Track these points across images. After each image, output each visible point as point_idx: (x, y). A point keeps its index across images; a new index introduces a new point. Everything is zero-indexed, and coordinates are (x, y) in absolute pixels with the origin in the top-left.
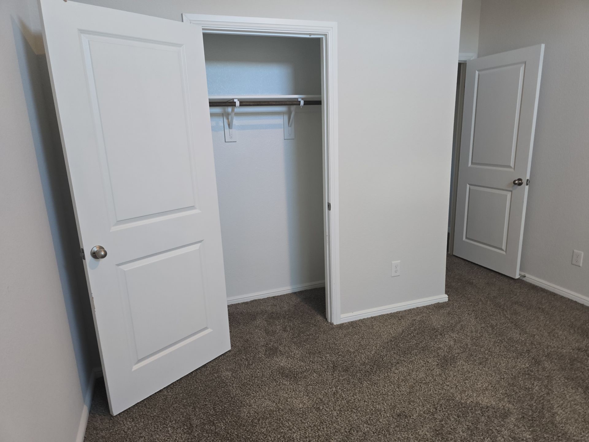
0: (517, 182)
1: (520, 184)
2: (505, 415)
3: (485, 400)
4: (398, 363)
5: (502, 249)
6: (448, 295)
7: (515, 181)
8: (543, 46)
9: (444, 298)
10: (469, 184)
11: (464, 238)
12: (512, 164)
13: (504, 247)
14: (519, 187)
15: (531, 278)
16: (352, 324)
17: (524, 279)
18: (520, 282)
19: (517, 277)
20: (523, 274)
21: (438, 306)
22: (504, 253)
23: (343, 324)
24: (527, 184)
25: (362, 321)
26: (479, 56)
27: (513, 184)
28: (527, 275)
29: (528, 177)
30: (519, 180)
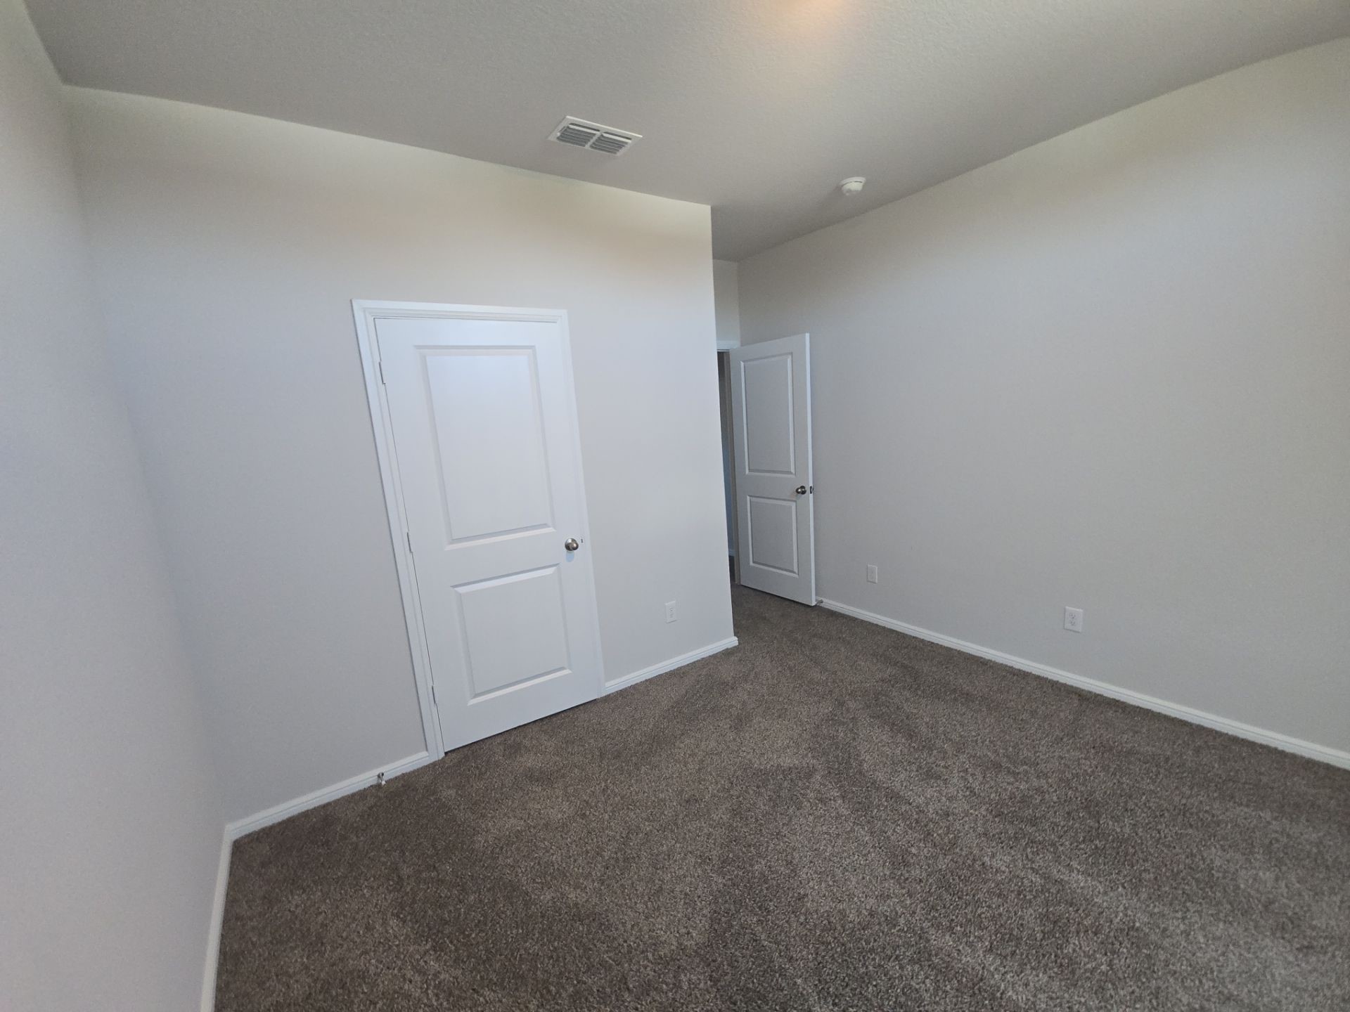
0: (799, 490)
1: (804, 493)
2: (810, 774)
3: (787, 761)
4: (683, 734)
5: (794, 573)
6: (738, 637)
7: (798, 489)
8: (807, 335)
9: (733, 641)
10: (750, 496)
11: (751, 563)
12: (793, 471)
13: (796, 570)
14: (803, 496)
15: (831, 604)
16: (622, 693)
17: (822, 605)
18: (818, 609)
19: (814, 603)
20: (820, 599)
21: (728, 653)
22: (796, 576)
23: (609, 695)
24: (811, 493)
25: (634, 687)
26: (742, 345)
27: (796, 493)
28: (824, 600)
29: (811, 484)
30: (802, 487)
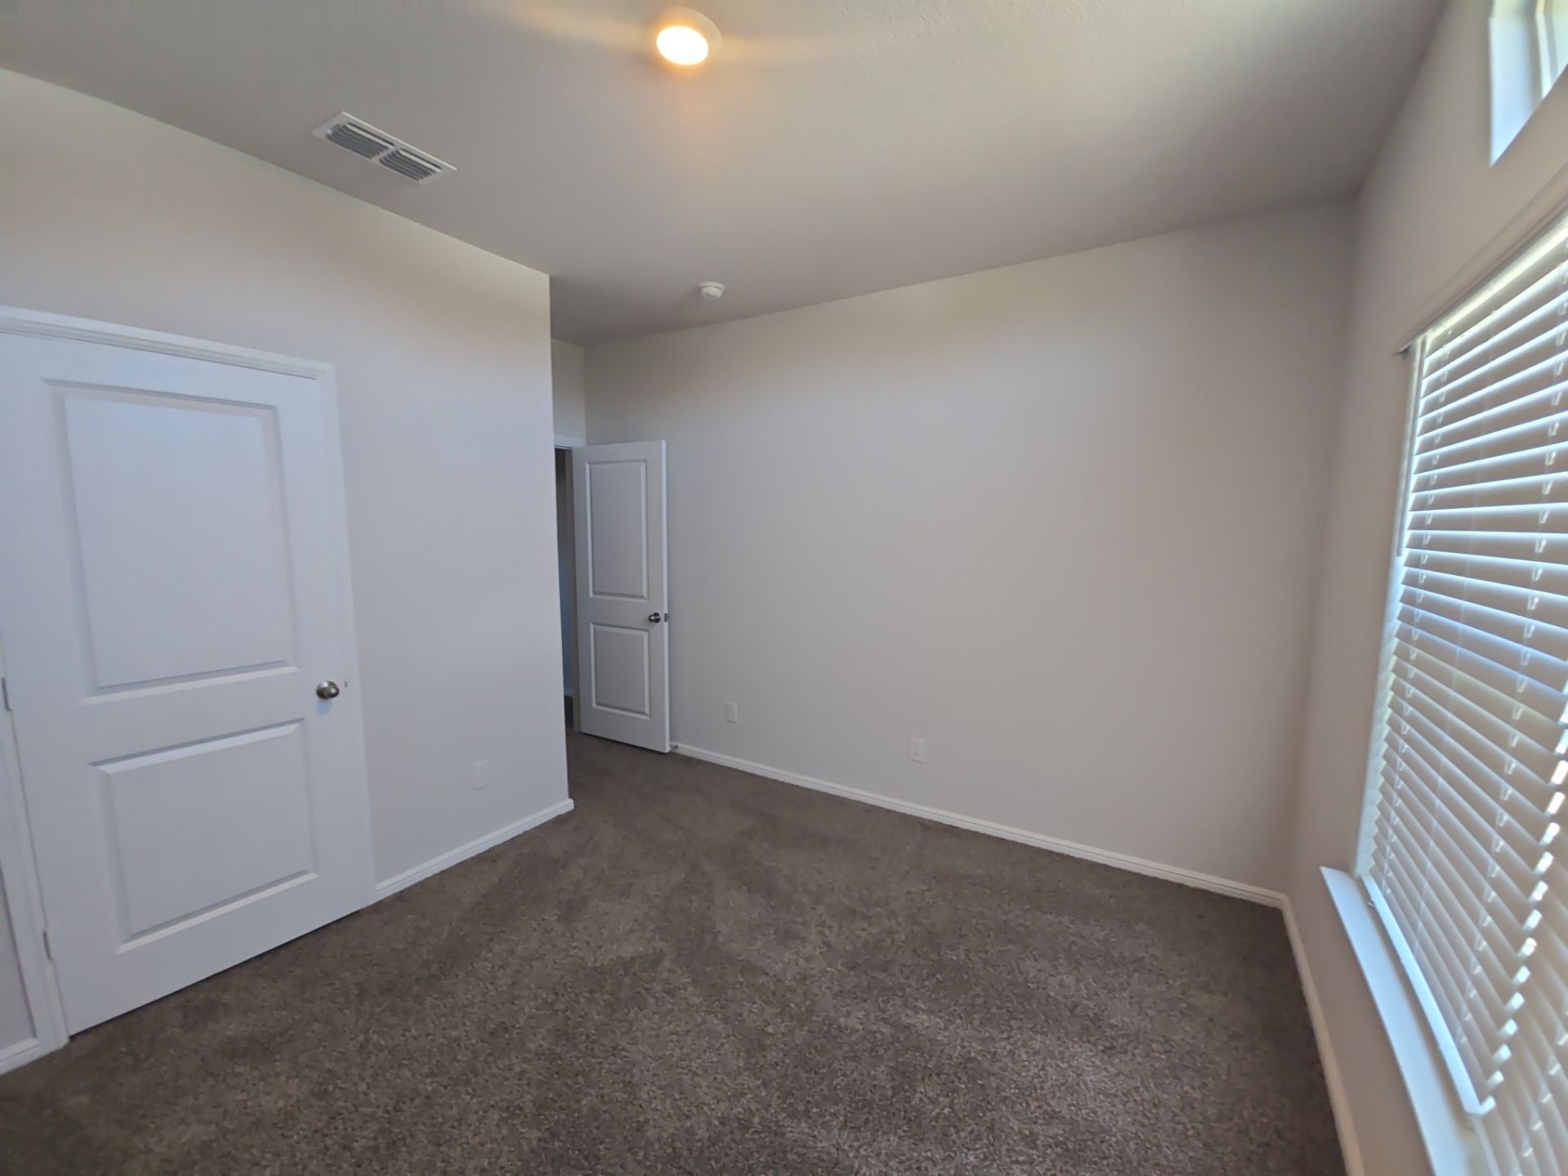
0: (653, 618)
1: (657, 621)
2: (657, 959)
5: (644, 714)
6: (573, 799)
7: (650, 616)
8: (664, 443)
9: (568, 805)
10: (594, 624)
11: (594, 705)
12: (645, 594)
13: (647, 711)
14: (657, 624)
15: (686, 749)
17: (678, 751)
18: (673, 755)
19: (668, 750)
20: (675, 743)
21: (559, 821)
22: (647, 718)
23: (381, 902)
24: (666, 621)
26: (588, 444)
27: (649, 622)
28: (680, 745)
29: (666, 611)
30: (656, 614)
